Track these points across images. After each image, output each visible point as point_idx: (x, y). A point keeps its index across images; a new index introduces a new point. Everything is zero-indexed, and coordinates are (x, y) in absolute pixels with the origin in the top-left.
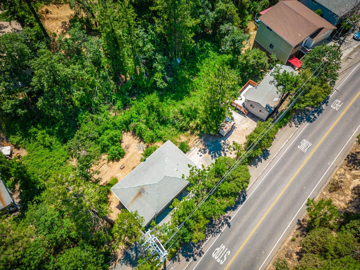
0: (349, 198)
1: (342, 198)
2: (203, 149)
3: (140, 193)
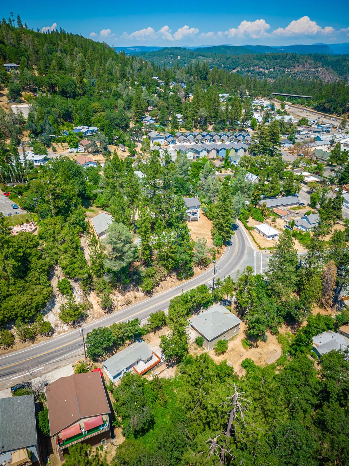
3: (225, 313)
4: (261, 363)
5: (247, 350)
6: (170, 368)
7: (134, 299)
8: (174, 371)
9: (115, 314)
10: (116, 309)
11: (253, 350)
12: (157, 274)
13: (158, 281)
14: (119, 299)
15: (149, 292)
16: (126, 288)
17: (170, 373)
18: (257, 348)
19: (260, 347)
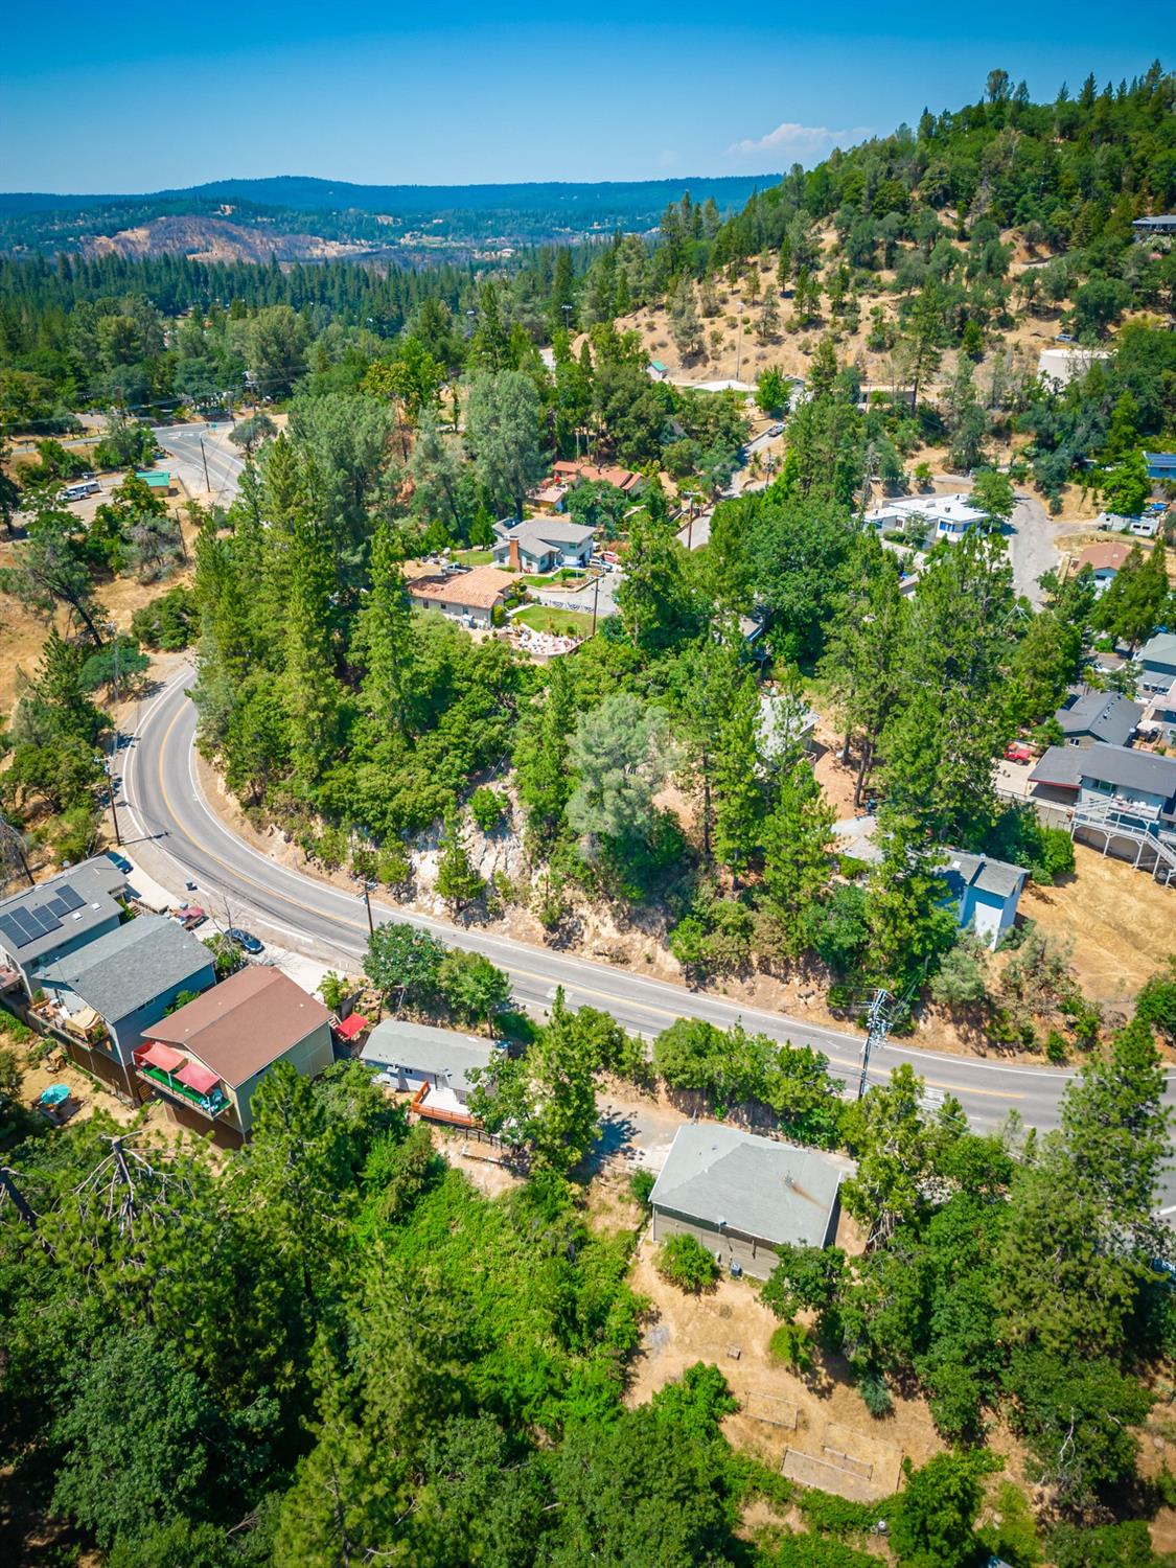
2: (625, 1152)
3: (795, 1188)
5: (774, 1365)
6: (506, 1173)
7: (644, 960)
8: (507, 1186)
9: (564, 958)
10: (577, 951)
11: (795, 1389)
12: (747, 937)
13: (755, 963)
14: (603, 931)
15: (700, 973)
16: (641, 915)
17: (494, 1181)
18: (815, 1397)
19: (834, 1408)
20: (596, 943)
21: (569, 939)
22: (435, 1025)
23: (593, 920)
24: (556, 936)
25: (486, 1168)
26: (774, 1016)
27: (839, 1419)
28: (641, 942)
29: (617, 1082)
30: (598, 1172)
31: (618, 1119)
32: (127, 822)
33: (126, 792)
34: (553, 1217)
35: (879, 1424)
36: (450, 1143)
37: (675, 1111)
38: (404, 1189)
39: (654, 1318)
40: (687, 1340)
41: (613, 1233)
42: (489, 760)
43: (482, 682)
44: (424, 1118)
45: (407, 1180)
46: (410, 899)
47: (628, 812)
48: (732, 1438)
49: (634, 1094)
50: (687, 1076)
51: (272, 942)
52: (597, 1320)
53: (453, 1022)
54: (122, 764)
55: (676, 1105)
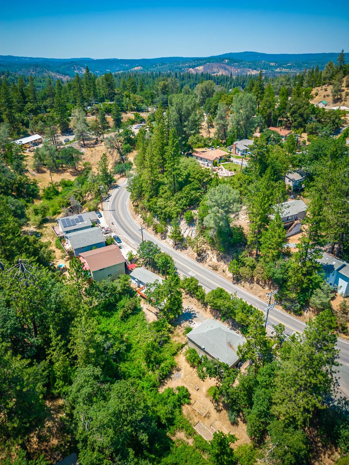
0: (223, 263)
1: (222, 266)
2: (190, 321)
3: (231, 346)
4: (195, 418)
5: (207, 396)
6: (155, 316)
7: (222, 271)
8: (154, 320)
9: (200, 265)
10: (204, 264)
11: (211, 407)
12: (253, 270)
13: (255, 280)
14: (213, 260)
15: (237, 279)
16: (225, 257)
17: (152, 318)
18: (216, 411)
19: (220, 416)
20: (210, 263)
21: (203, 260)
22: (154, 272)
23: (211, 256)
24: (200, 258)
25: (151, 314)
26: (256, 298)
27: (220, 420)
28: (223, 266)
29: (197, 302)
30: (180, 325)
31: (193, 312)
32: (106, 205)
33: (111, 199)
34: (158, 331)
35: (232, 427)
36: (145, 305)
37: (211, 315)
38: (127, 312)
39: (178, 370)
40: (185, 379)
41: (177, 343)
42: (194, 203)
43: (198, 180)
44: (141, 296)
45: (128, 310)
46: (164, 239)
47: (218, 221)
48: (184, 412)
49: (200, 307)
50: (213, 304)
51: (124, 241)
52: (159, 363)
53: (159, 272)
54: (113, 192)
55: (212, 314)
